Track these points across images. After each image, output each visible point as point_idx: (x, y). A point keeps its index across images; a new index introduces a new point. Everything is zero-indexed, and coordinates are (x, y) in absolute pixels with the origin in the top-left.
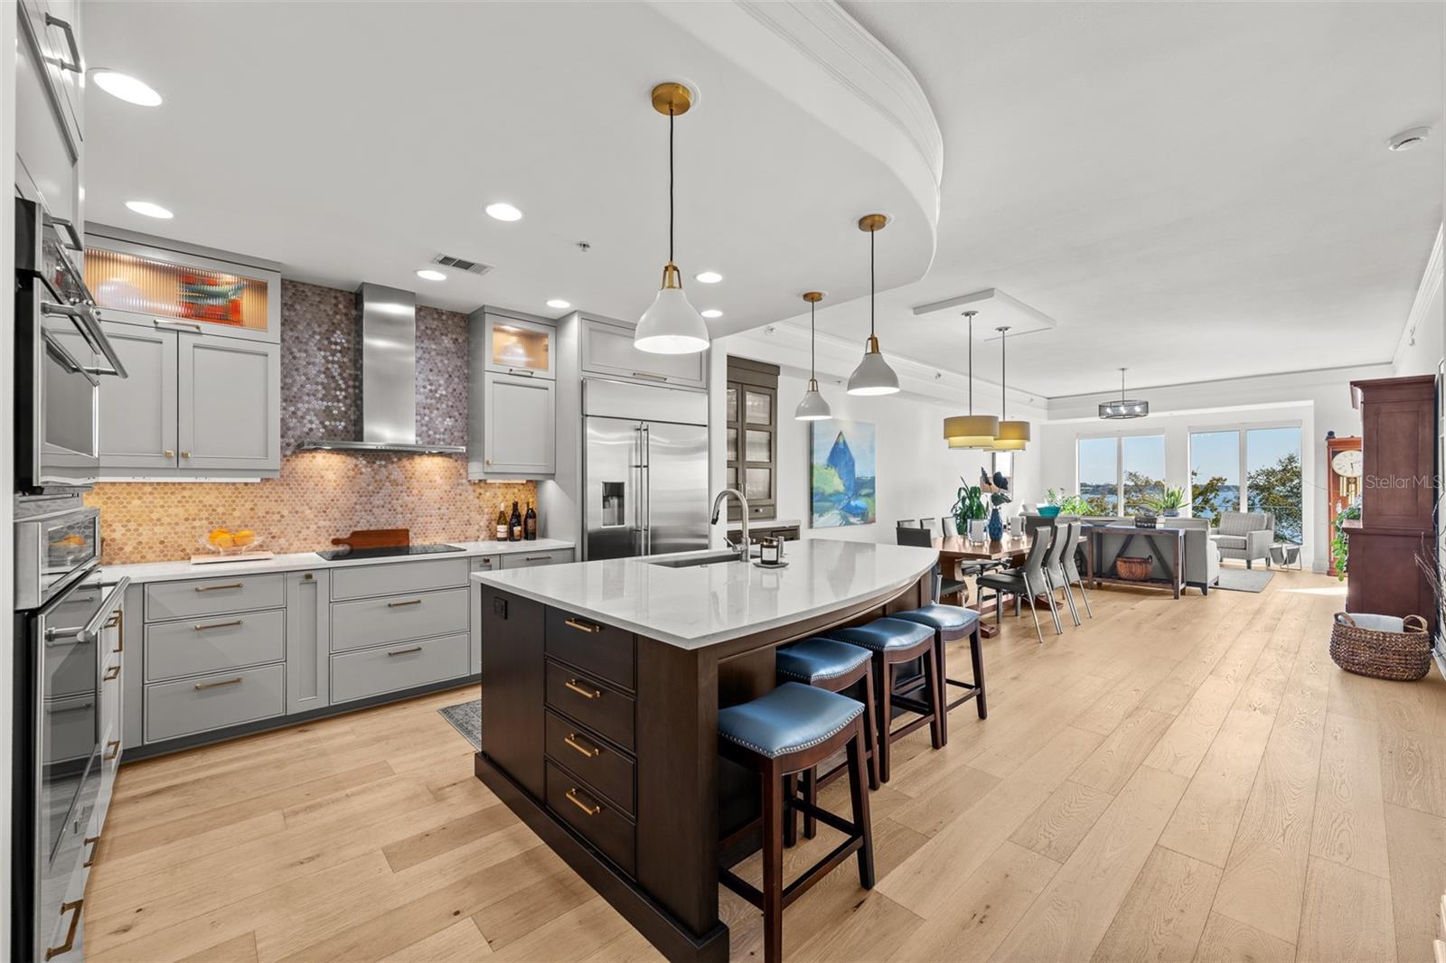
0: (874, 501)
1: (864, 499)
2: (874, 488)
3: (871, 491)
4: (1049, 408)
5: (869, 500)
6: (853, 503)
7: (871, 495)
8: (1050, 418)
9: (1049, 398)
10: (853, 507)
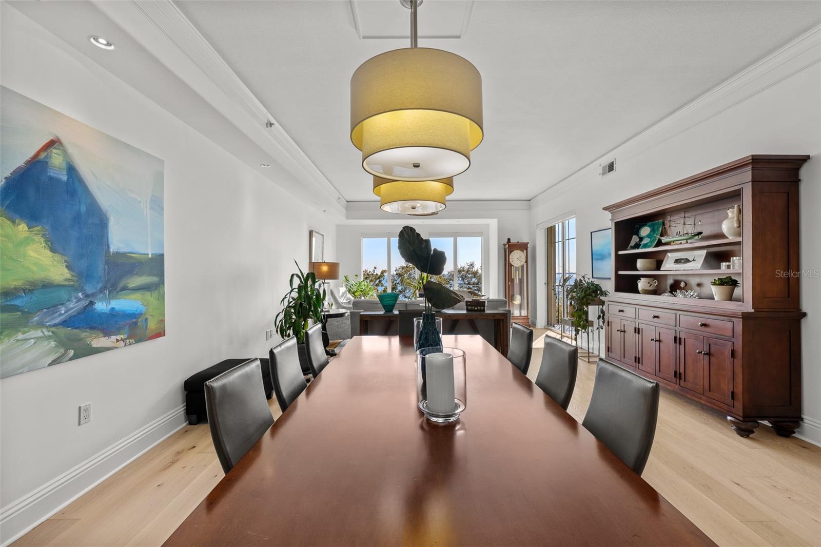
0: (162, 298)
1: (138, 295)
2: (161, 275)
3: (155, 279)
4: (347, 209)
5: (150, 297)
6: (101, 306)
7: (157, 286)
8: (348, 218)
9: (347, 202)
10: (101, 315)
